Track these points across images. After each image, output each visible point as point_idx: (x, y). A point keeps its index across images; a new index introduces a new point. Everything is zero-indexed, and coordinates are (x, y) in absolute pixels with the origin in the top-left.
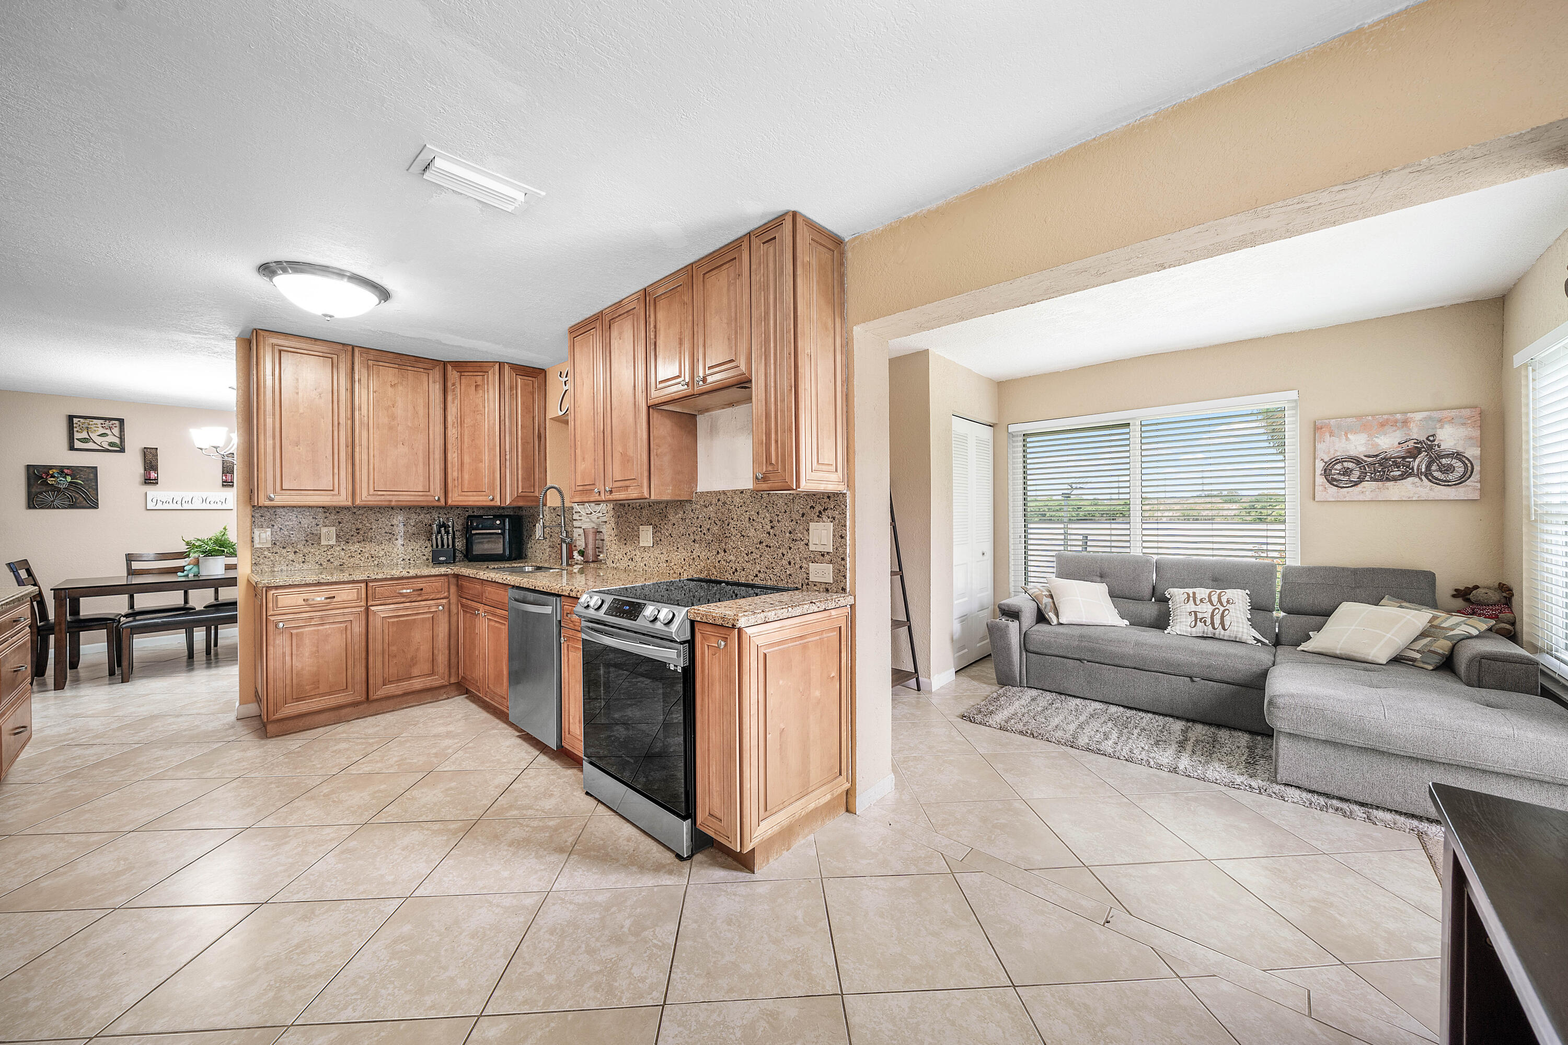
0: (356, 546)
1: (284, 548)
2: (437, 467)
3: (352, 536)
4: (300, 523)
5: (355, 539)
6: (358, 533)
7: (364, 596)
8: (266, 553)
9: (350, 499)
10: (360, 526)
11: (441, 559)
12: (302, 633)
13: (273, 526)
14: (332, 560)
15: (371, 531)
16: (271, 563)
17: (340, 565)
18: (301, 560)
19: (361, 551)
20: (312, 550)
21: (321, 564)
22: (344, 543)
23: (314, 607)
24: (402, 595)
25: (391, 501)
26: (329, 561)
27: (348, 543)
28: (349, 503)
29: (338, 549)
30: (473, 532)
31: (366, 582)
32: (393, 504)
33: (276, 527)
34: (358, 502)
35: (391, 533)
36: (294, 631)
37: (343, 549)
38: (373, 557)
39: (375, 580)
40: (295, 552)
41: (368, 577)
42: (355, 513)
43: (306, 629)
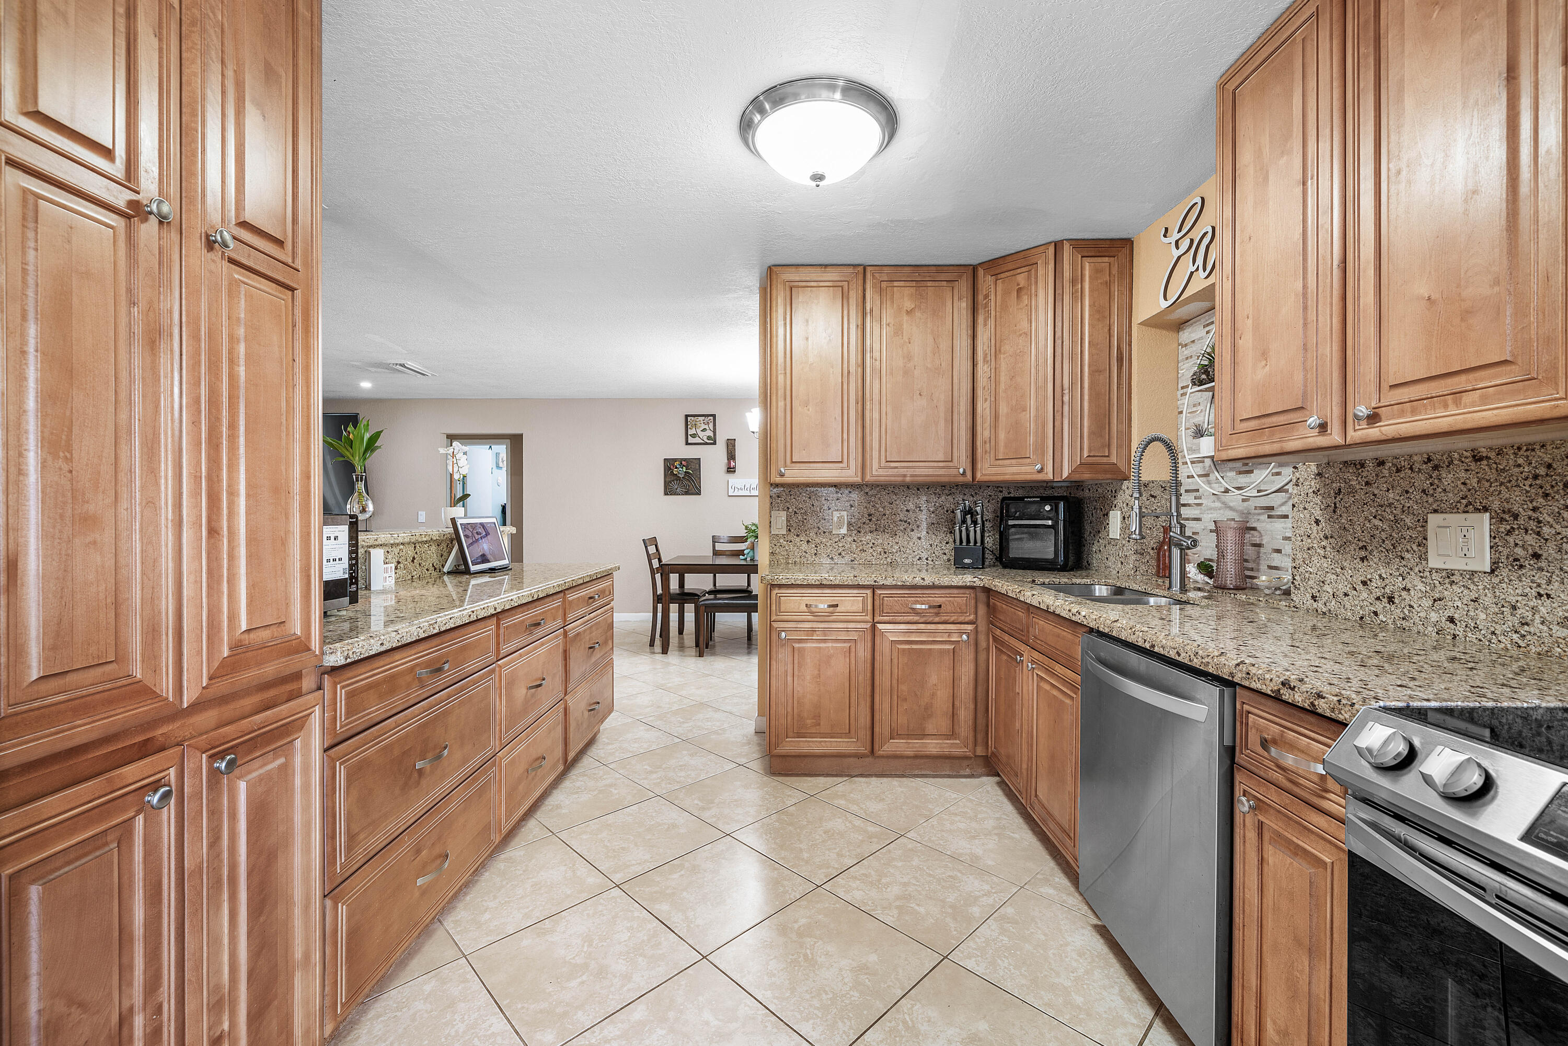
0: (867, 537)
1: (798, 536)
2: (963, 424)
3: (864, 523)
4: (813, 505)
5: (867, 527)
6: (870, 520)
7: (870, 607)
8: (782, 541)
9: (860, 474)
10: (873, 511)
11: (966, 561)
12: (804, 648)
13: (788, 508)
14: (843, 554)
15: (884, 517)
16: (786, 553)
17: (852, 561)
18: (813, 551)
19: (873, 544)
20: (824, 540)
21: (832, 558)
22: (856, 532)
23: (817, 616)
24: (915, 612)
25: (905, 476)
26: (840, 554)
27: (860, 532)
28: (858, 479)
29: (850, 539)
30: (1011, 522)
31: (873, 588)
32: (908, 479)
33: (790, 510)
34: (868, 478)
35: (905, 522)
36: (796, 645)
37: (854, 541)
38: (885, 553)
39: (883, 587)
40: (808, 542)
41: (875, 581)
42: (867, 493)
43: (809, 645)
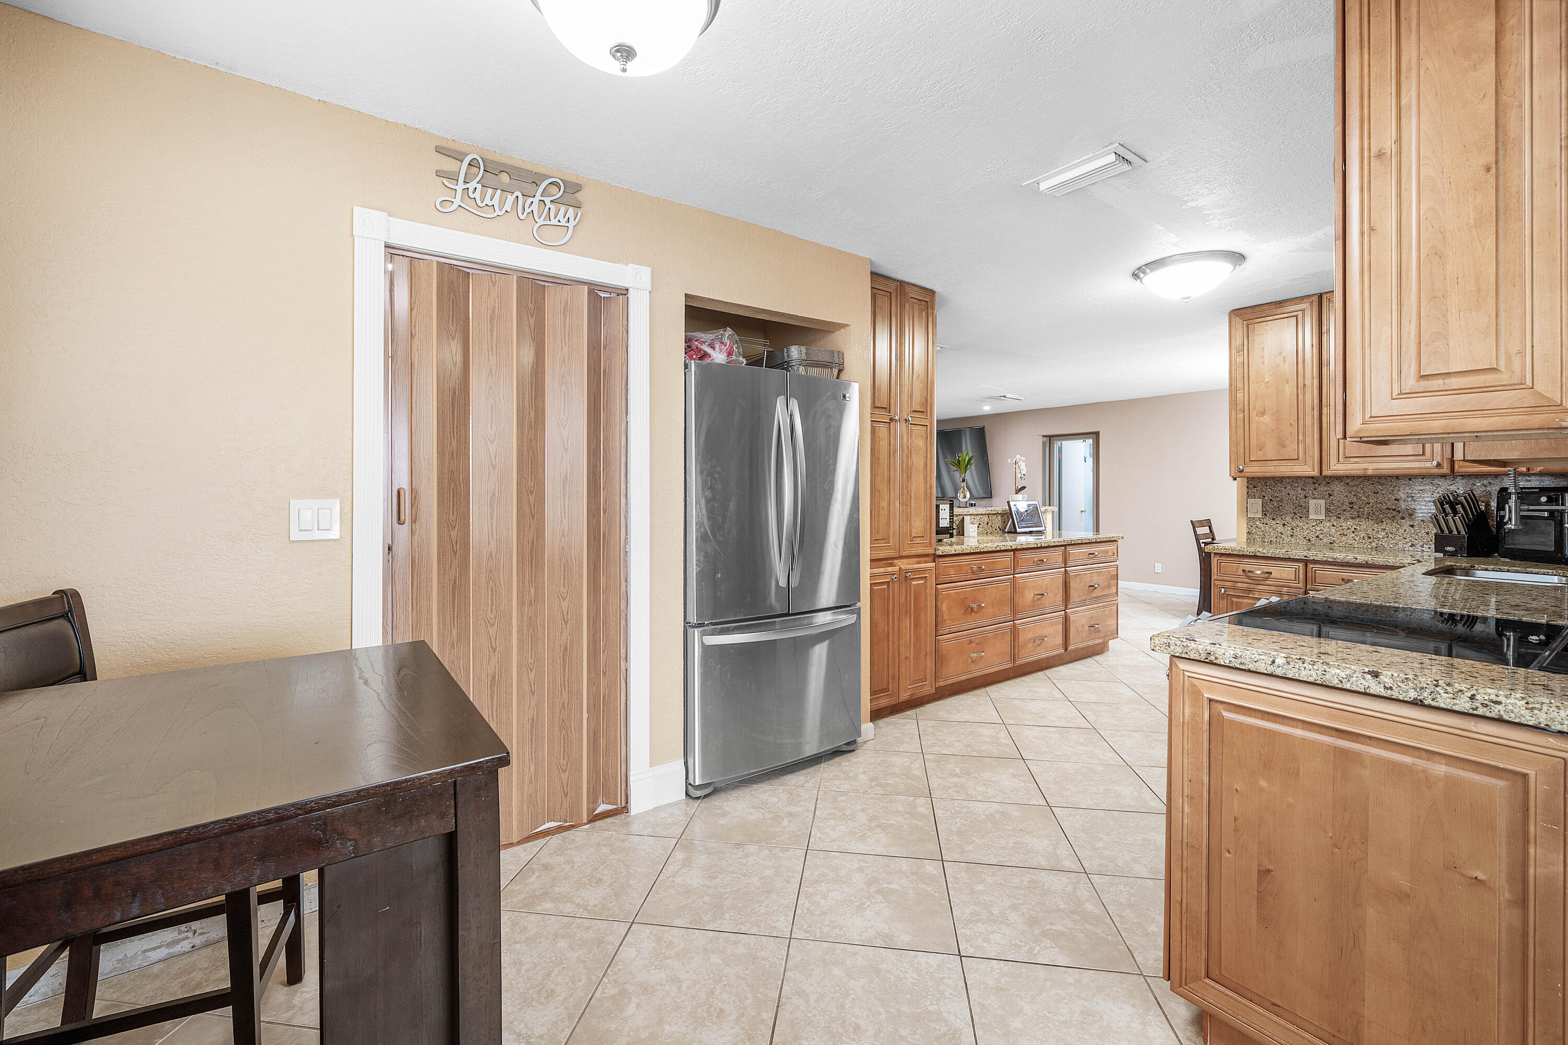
0: (1349, 523)
1: (1273, 519)
3: (1344, 510)
4: (1289, 494)
5: (1348, 514)
6: (1352, 508)
7: (1302, 576)
8: (1258, 523)
9: (1317, 469)
10: (1355, 500)
11: (1448, 549)
13: (1264, 497)
14: (1321, 536)
15: (1368, 506)
16: (1262, 533)
17: (1331, 543)
18: (1289, 533)
19: (1355, 529)
20: (1301, 524)
21: (1309, 540)
22: (1335, 518)
23: (1255, 580)
25: (1366, 469)
26: (1317, 537)
27: (1339, 518)
28: (1316, 473)
29: (1328, 524)
31: (1306, 562)
32: (1370, 472)
33: (1266, 498)
34: (1331, 472)
35: (1394, 510)
37: (1333, 526)
38: (1370, 538)
39: (1315, 562)
40: (1284, 525)
41: (1306, 557)
42: (1348, 484)
